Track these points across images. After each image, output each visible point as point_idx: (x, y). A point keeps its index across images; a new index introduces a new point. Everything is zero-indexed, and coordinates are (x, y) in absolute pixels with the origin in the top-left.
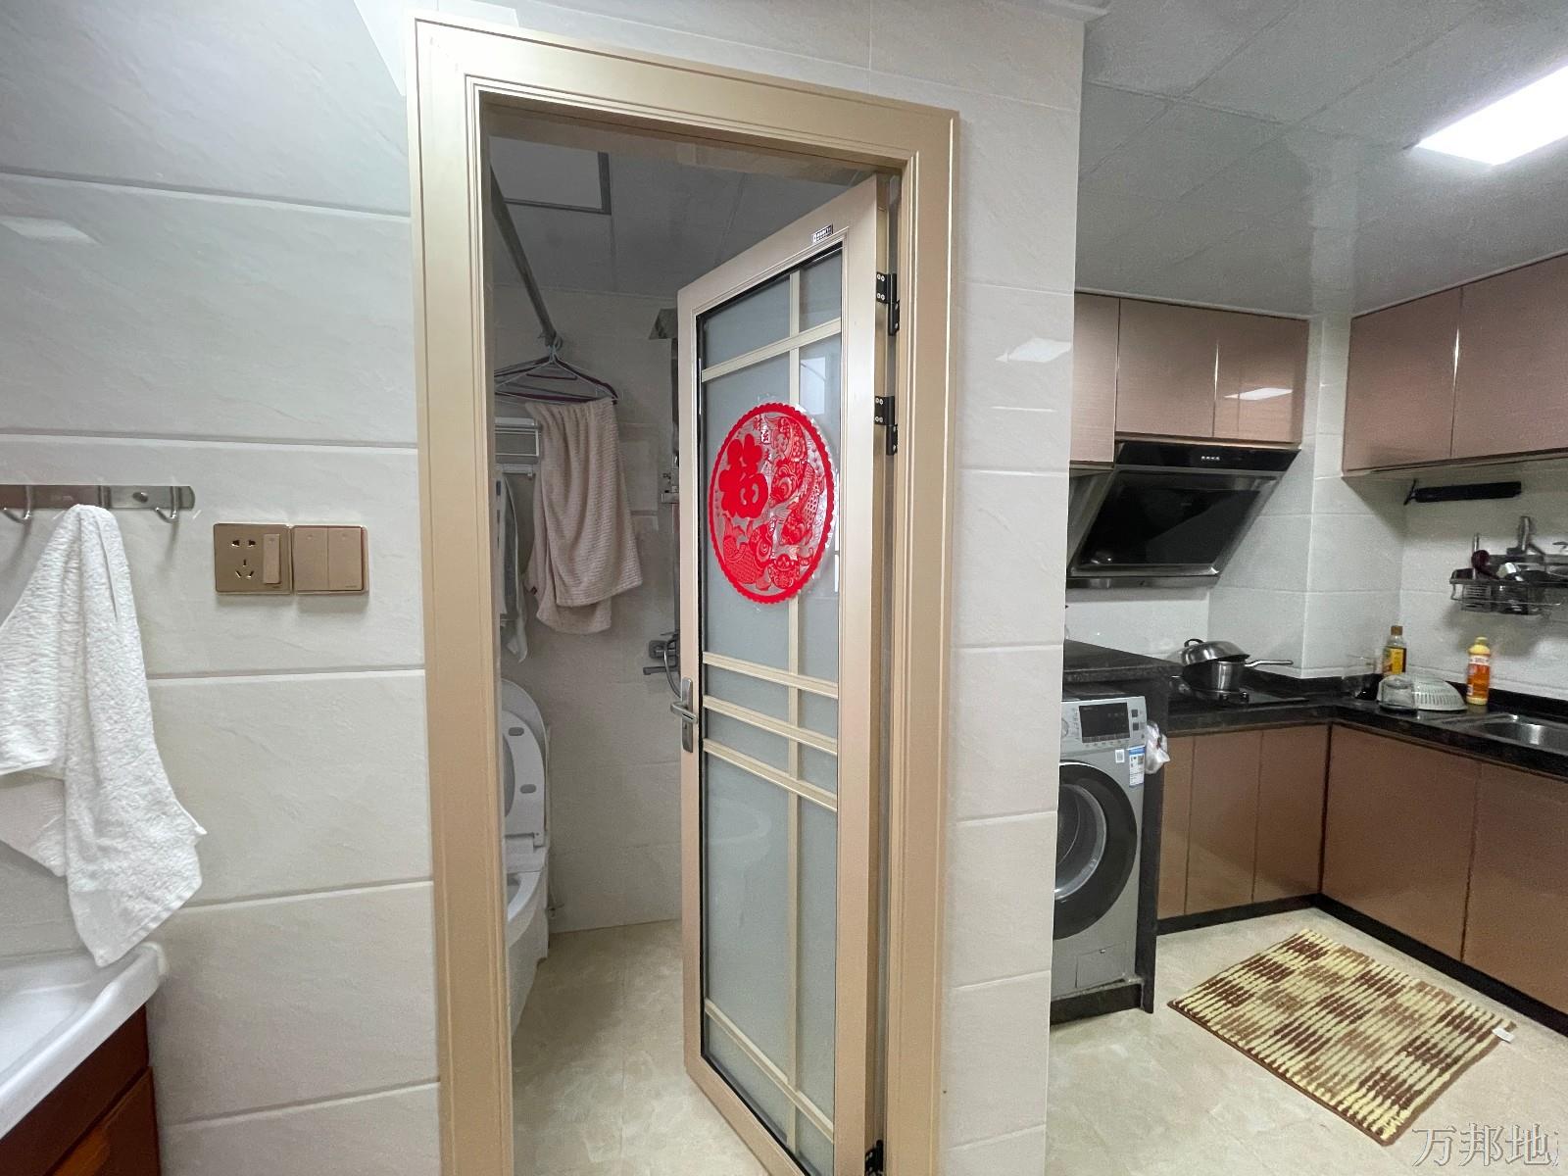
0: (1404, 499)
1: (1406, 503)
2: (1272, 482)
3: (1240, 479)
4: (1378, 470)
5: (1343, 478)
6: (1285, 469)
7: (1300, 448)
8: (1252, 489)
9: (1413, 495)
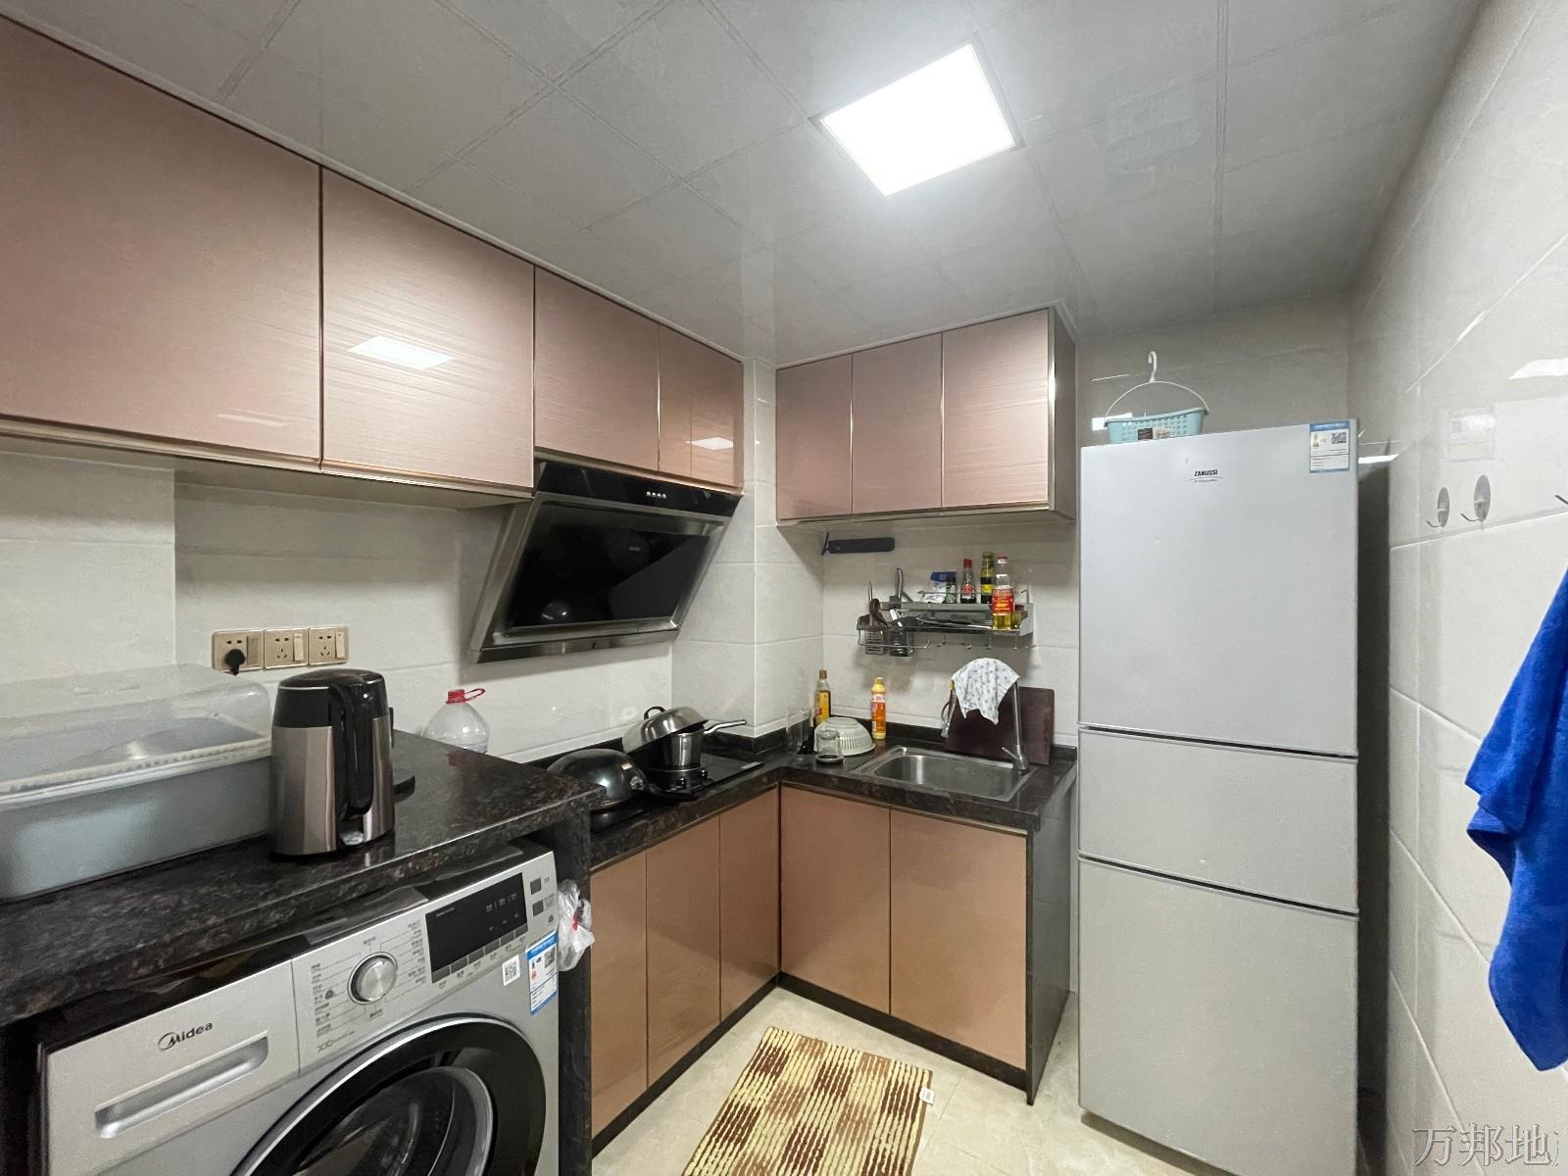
0: (820, 549)
1: (823, 554)
2: (720, 528)
3: (692, 522)
4: (804, 521)
5: (778, 527)
6: (731, 515)
7: (742, 493)
8: (704, 534)
9: (827, 546)
